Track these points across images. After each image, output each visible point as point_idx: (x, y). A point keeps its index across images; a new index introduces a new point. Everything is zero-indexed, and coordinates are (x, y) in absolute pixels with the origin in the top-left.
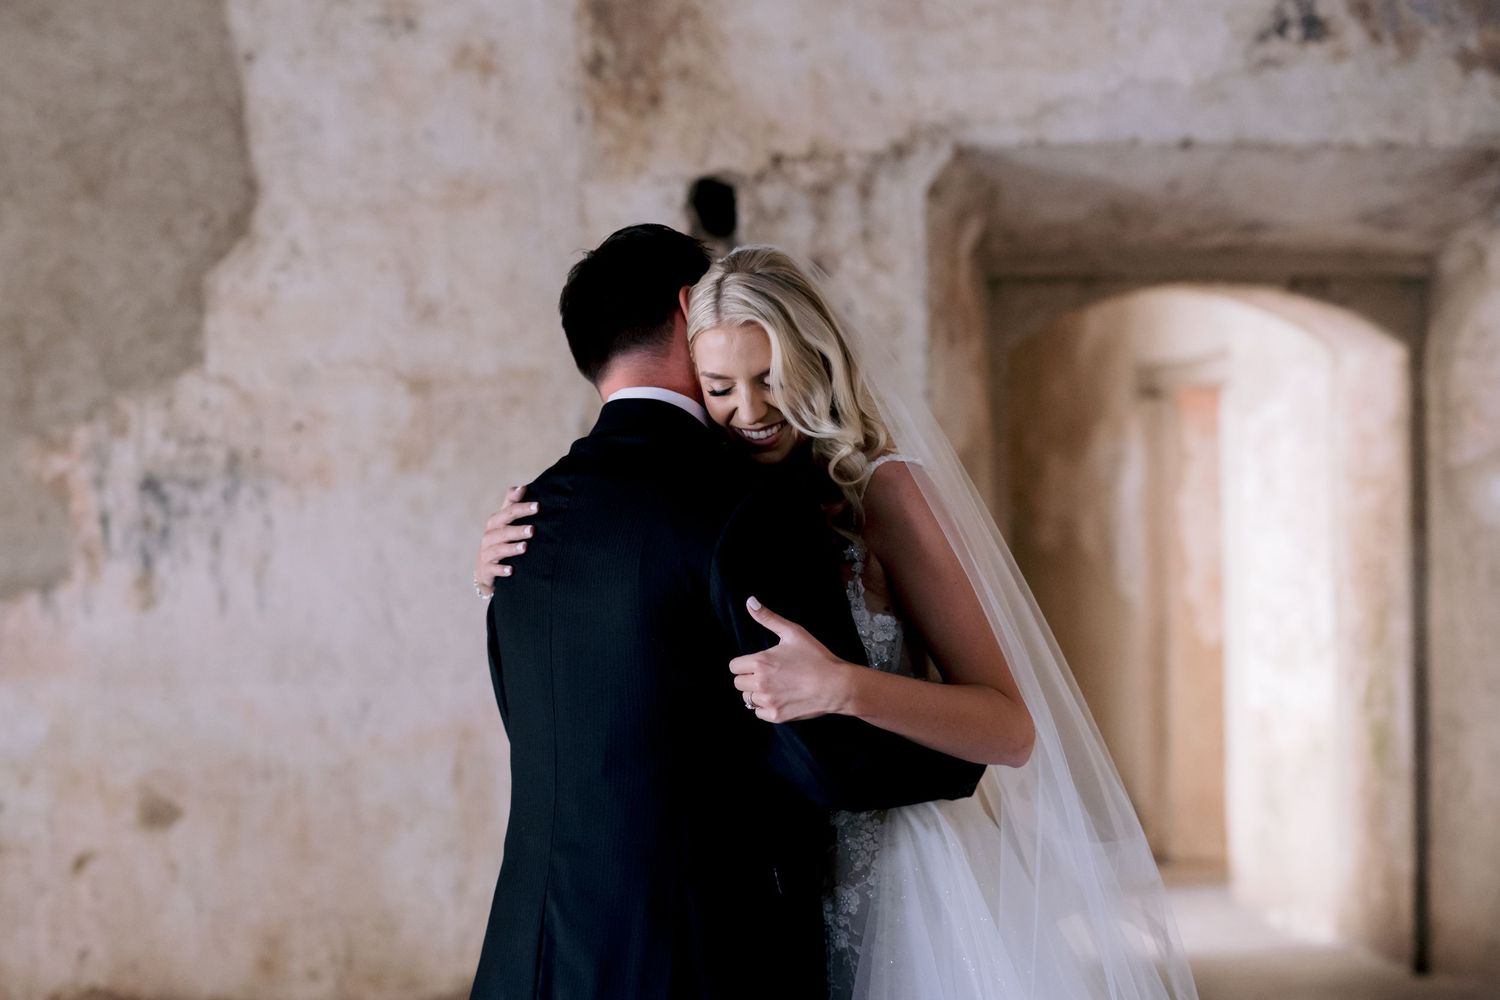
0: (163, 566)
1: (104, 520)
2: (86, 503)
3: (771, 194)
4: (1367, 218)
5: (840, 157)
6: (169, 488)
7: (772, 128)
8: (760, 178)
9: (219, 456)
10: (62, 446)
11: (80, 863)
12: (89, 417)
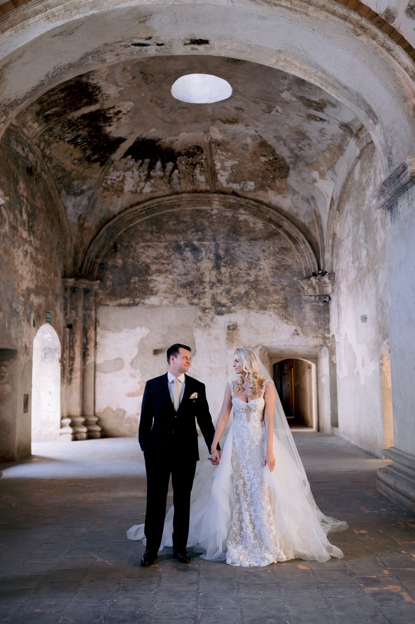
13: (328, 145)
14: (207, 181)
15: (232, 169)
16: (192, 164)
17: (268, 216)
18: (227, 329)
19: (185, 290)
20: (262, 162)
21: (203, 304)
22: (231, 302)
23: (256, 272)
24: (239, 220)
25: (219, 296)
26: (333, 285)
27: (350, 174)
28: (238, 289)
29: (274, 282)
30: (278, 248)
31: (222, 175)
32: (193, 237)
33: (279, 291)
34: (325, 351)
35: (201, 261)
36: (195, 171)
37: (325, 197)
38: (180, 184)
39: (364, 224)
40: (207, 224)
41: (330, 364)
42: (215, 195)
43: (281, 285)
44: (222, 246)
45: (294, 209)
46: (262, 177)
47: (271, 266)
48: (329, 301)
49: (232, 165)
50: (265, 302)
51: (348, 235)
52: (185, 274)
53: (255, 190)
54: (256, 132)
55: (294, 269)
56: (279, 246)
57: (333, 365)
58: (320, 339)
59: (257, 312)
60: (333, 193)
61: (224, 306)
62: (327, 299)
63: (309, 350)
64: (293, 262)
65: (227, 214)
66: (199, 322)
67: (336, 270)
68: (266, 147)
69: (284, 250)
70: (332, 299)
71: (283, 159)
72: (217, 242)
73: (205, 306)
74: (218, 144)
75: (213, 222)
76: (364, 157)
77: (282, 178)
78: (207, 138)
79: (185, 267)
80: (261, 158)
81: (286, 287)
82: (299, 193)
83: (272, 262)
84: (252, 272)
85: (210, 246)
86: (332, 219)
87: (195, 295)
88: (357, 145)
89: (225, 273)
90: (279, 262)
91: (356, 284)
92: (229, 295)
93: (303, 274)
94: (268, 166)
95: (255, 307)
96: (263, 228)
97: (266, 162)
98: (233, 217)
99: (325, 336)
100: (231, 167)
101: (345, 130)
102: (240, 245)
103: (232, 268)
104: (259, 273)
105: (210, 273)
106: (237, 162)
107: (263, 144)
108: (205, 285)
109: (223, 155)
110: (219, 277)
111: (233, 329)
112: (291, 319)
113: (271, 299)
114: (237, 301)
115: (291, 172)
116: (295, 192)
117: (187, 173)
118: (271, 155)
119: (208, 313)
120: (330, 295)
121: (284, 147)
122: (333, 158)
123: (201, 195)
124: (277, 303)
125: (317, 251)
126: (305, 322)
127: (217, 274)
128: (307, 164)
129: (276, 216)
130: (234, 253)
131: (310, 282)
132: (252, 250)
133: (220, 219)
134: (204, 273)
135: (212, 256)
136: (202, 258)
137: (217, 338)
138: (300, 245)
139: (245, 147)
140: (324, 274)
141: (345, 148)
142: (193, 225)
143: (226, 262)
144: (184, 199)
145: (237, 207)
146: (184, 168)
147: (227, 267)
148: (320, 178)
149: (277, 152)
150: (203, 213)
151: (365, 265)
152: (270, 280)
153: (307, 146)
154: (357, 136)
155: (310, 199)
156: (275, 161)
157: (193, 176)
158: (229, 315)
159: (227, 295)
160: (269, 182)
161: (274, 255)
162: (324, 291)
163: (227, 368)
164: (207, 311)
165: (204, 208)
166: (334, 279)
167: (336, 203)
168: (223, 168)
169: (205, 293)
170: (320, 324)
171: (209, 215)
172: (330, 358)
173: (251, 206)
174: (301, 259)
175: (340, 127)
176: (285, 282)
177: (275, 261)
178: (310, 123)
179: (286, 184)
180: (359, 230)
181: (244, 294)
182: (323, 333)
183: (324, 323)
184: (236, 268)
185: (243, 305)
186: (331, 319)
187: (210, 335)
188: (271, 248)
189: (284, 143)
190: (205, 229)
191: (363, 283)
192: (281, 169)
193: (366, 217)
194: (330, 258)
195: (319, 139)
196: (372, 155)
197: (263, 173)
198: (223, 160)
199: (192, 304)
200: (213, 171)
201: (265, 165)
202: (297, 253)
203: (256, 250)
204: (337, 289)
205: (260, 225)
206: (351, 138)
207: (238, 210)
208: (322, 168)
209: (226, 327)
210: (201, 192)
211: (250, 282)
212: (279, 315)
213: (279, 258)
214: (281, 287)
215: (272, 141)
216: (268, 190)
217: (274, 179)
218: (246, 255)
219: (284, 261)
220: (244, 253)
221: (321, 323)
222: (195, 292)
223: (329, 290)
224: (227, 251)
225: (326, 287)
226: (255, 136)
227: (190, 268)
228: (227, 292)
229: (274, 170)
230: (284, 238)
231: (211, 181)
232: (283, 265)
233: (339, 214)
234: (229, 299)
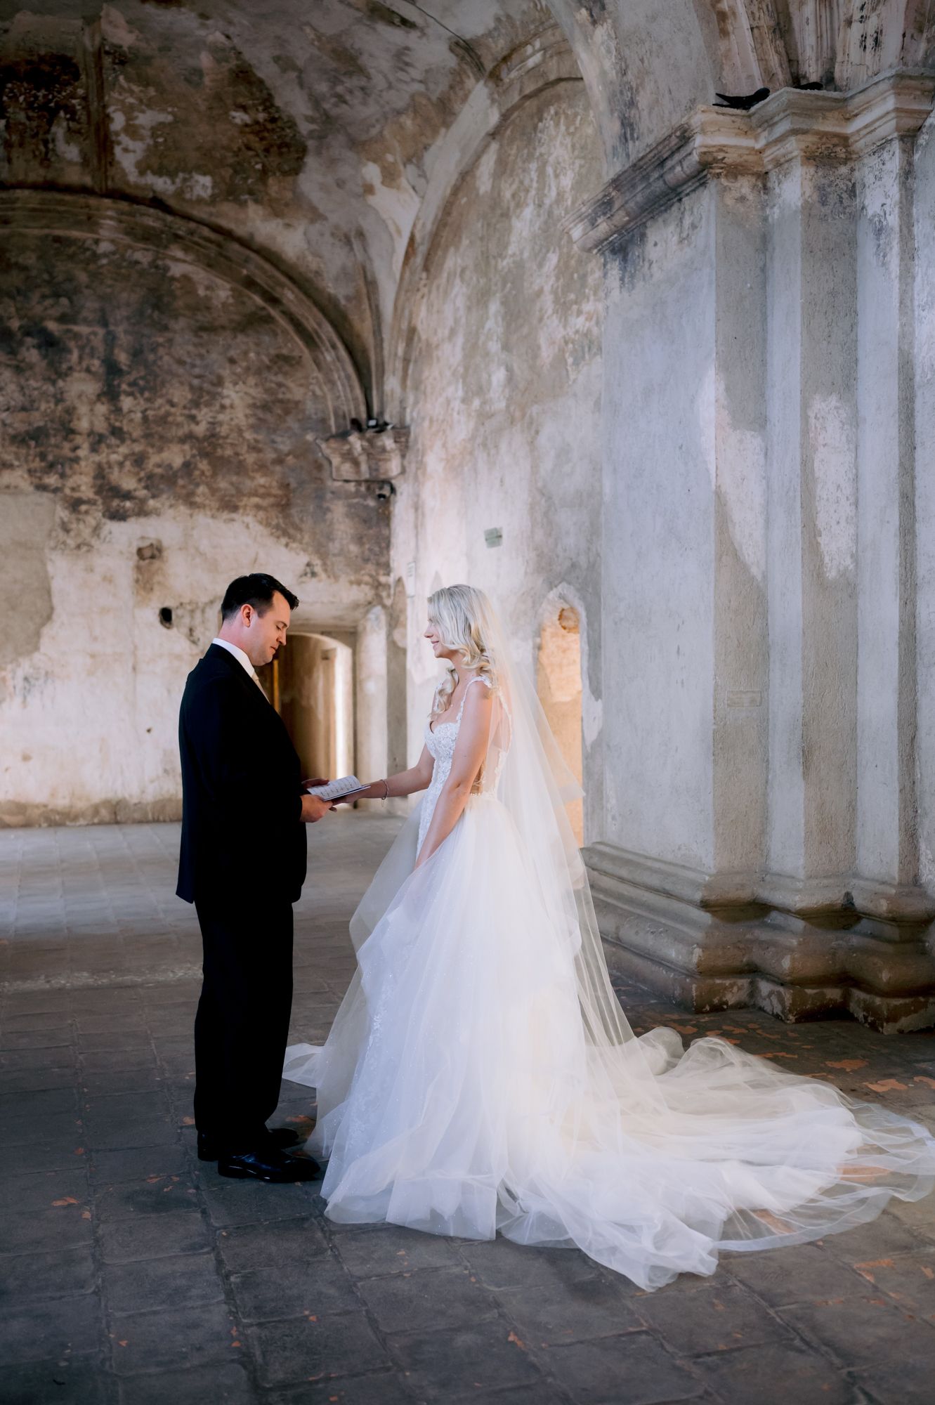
0: (29, 698)
1: (14, 687)
2: (10, 683)
3: (180, 612)
4: (335, 618)
5: (197, 603)
6: (31, 680)
7: (180, 596)
8: (177, 608)
9: (43, 672)
10: (4, 669)
11: (7, 770)
12: (11, 662)
13: (412, 97)
14: (85, 162)
15: (154, 136)
16: (44, 107)
17: (245, 272)
18: (136, 558)
19: (23, 451)
20: (236, 125)
21: (73, 489)
22: (146, 487)
23: (211, 414)
24: (169, 274)
25: (116, 469)
26: (403, 456)
27: (466, 176)
28: (165, 455)
29: (256, 441)
30: (268, 355)
31: (126, 150)
32: (46, 309)
33: (269, 464)
34: (377, 618)
35: (66, 375)
36: (54, 129)
37: (391, 236)
38: (9, 160)
39: (504, 303)
40: (83, 277)
41: (389, 649)
42: (107, 202)
43: (276, 450)
44: (124, 339)
45: (310, 258)
46: (231, 166)
47: (251, 401)
48: (389, 497)
49: (154, 124)
50: (234, 492)
51: (453, 332)
52: (24, 409)
53: (213, 200)
54: (228, 37)
55: (307, 413)
56: (273, 352)
57: (396, 653)
58: (366, 589)
59: (213, 517)
60: (414, 225)
61: (127, 496)
62: (386, 491)
63: (339, 613)
64: (305, 394)
65: (138, 256)
66: (62, 535)
67: (412, 419)
68: (250, 83)
69: (284, 362)
70: (399, 491)
71: (292, 124)
72: (112, 328)
73: (76, 495)
74: (122, 59)
75: (101, 274)
76: (508, 132)
77: (285, 174)
78: (92, 38)
79: (22, 388)
80: (234, 114)
81: (288, 455)
82: (326, 219)
83: (252, 391)
84: (203, 413)
85: (92, 337)
86: (407, 291)
87: (51, 466)
88: (493, 101)
89: (130, 411)
90: (267, 391)
91: (471, 453)
92: (143, 469)
93: (330, 427)
94: (252, 137)
95: (207, 502)
96: (231, 301)
97: (246, 125)
98: (153, 264)
99: (378, 581)
100: (152, 128)
101: (463, 59)
102: (170, 341)
103: (148, 400)
104: (221, 417)
105: (92, 410)
106: (170, 118)
107: (243, 75)
108: (78, 440)
109: (132, 92)
110: (116, 420)
111: (153, 557)
112: (299, 536)
113: (248, 484)
114: (162, 486)
115: (311, 161)
116: (316, 215)
117: (29, 133)
118: (260, 108)
119: (87, 512)
120: (393, 482)
121: (297, 89)
122: (422, 134)
123: (68, 198)
124: (263, 496)
125: (365, 371)
126: (331, 545)
127: (111, 412)
128: (355, 144)
129: (265, 272)
130: (155, 362)
131: (347, 447)
132: (201, 357)
133: (119, 267)
134: (74, 408)
135: (96, 364)
136: (70, 368)
137: (108, 579)
138: (322, 354)
139: (196, 78)
140: (381, 428)
141: (456, 107)
142: (46, 276)
143: (133, 384)
144: (18, 205)
145: (164, 241)
146: (21, 116)
147: (138, 395)
148: (383, 183)
149: (278, 102)
150: (73, 249)
151: (502, 405)
152: (249, 435)
153: (358, 94)
154: (495, 76)
155: (353, 238)
156: (269, 126)
157: (46, 142)
158: (142, 520)
159: (136, 470)
160: (250, 181)
161: (258, 372)
162: (382, 471)
163: (134, 654)
164: (83, 508)
165: (75, 234)
166: (407, 441)
167: (422, 250)
168: (131, 130)
169: (76, 460)
170: (367, 552)
171: (88, 253)
172: (389, 634)
173: (201, 241)
174: (325, 389)
175: (451, 50)
176: (285, 445)
177: (260, 389)
178: (374, 29)
179: (294, 192)
180: (487, 319)
181: (179, 470)
182: (374, 573)
183: (377, 549)
184: (159, 401)
185: (177, 497)
186: (393, 540)
187: (90, 570)
188: (252, 355)
189: (299, 77)
190: (77, 290)
191: (493, 451)
192: (284, 150)
193: (509, 285)
194: (398, 390)
195: (391, 78)
196: (535, 128)
197: (236, 154)
198: (131, 107)
199: (42, 488)
200: (102, 133)
201: (241, 132)
202: (316, 374)
203: (214, 356)
204: (413, 466)
205: (223, 292)
206: (477, 80)
207: (166, 247)
208: (390, 158)
209: (134, 550)
210: (69, 189)
211: (197, 439)
212: (268, 525)
213: (271, 381)
214: (273, 456)
215: (266, 71)
216: (246, 201)
217: (265, 172)
218: (188, 367)
219: (283, 389)
220: (181, 362)
221: (370, 550)
222: (50, 458)
223: (393, 467)
224: (136, 354)
225: (386, 460)
226: (223, 50)
227: (36, 393)
228: (136, 461)
229: (267, 150)
230: (285, 332)
231: (95, 161)
232: (281, 401)
233: (427, 278)
234: (140, 480)
